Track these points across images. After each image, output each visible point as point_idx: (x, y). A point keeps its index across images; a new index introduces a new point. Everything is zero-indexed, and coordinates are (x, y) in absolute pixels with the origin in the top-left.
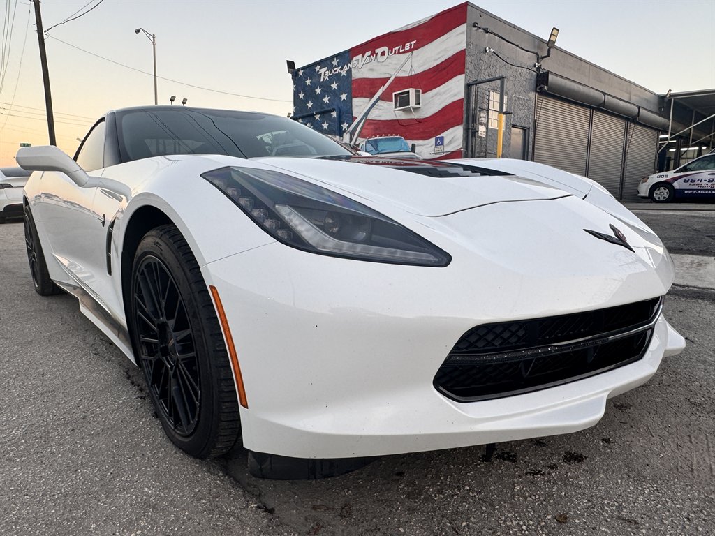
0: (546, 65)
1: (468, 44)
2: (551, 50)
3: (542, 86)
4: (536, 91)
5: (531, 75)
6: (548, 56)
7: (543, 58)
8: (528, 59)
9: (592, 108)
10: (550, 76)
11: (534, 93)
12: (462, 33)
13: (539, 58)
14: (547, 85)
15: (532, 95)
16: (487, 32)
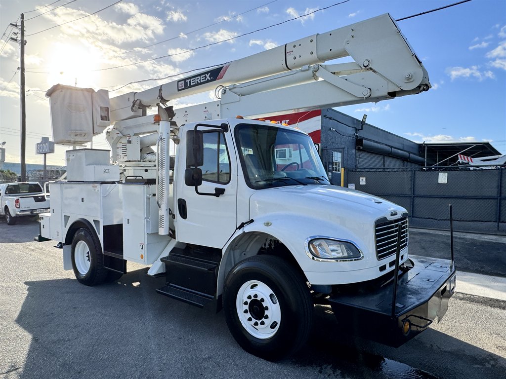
0: (361, 134)
1: (322, 127)
2: (364, 126)
3: (359, 146)
4: (356, 149)
5: (353, 140)
6: (362, 129)
7: (359, 130)
8: (350, 131)
9: (384, 156)
10: (363, 140)
11: (354, 150)
12: (319, 120)
13: (357, 130)
14: (362, 145)
15: (354, 151)
16: (331, 119)
